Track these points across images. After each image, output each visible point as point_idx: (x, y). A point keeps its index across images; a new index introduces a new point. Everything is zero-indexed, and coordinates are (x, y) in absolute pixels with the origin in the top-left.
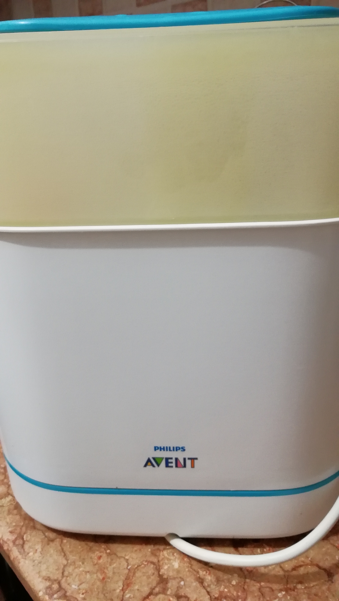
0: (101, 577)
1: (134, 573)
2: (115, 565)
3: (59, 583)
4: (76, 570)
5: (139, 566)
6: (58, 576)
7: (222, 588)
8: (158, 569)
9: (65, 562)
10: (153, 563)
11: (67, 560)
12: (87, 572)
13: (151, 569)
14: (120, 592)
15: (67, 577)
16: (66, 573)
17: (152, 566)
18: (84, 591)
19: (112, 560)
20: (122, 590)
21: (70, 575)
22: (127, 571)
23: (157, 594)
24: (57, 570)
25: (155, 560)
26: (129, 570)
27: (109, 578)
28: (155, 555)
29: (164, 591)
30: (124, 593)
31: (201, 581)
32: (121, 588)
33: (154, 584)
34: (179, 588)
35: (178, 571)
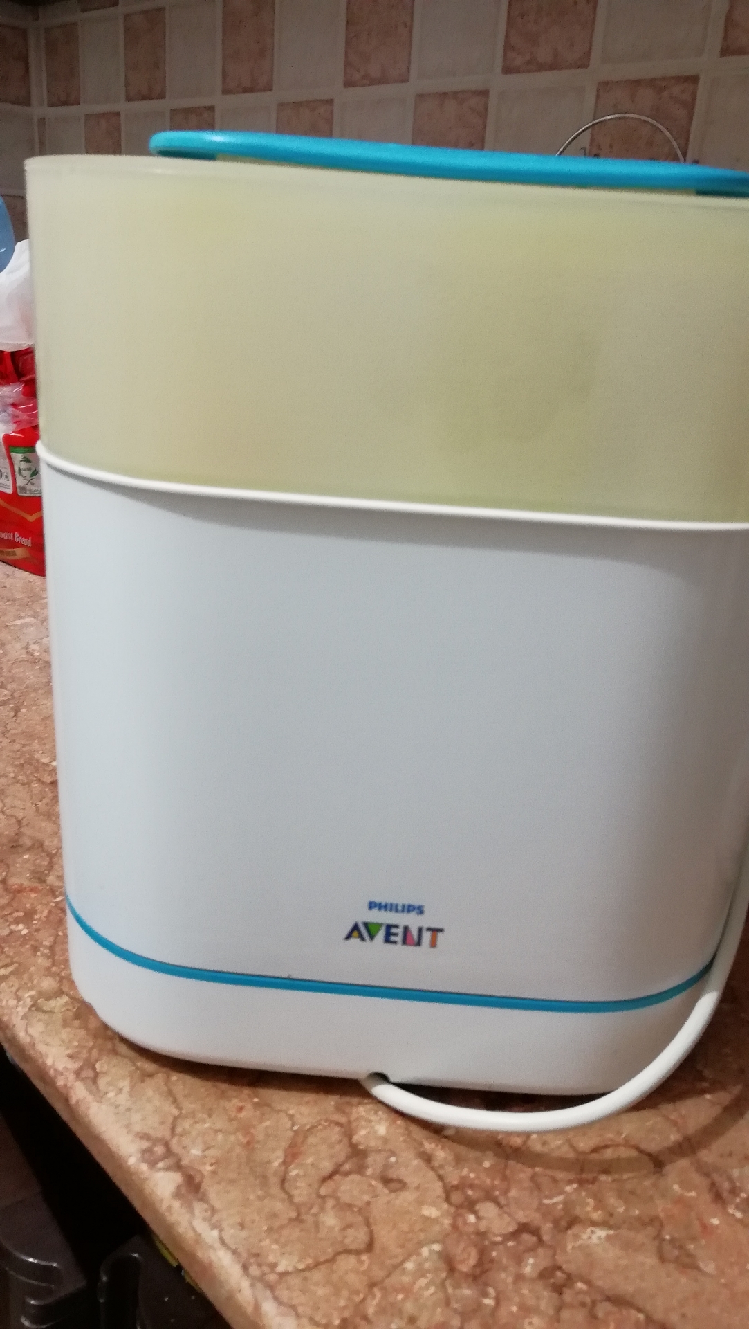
0: (244, 1141)
1: (306, 1137)
2: (268, 1123)
3: (167, 1145)
4: (198, 1126)
5: (313, 1127)
6: (163, 1132)
7: (465, 1172)
8: (348, 1133)
9: (175, 1112)
10: (338, 1124)
11: (180, 1109)
12: (217, 1131)
13: (335, 1134)
14: (280, 1165)
15: (181, 1136)
16: (179, 1130)
17: (337, 1129)
18: (213, 1161)
19: (263, 1114)
20: (284, 1162)
21: (185, 1133)
22: (290, 1134)
23: (347, 1174)
24: (162, 1123)
25: (343, 1120)
26: (295, 1131)
27: (258, 1142)
28: (343, 1112)
29: (360, 1170)
30: (287, 1168)
31: (428, 1159)
32: (281, 1160)
33: (342, 1157)
34: (387, 1166)
35: (385, 1140)
